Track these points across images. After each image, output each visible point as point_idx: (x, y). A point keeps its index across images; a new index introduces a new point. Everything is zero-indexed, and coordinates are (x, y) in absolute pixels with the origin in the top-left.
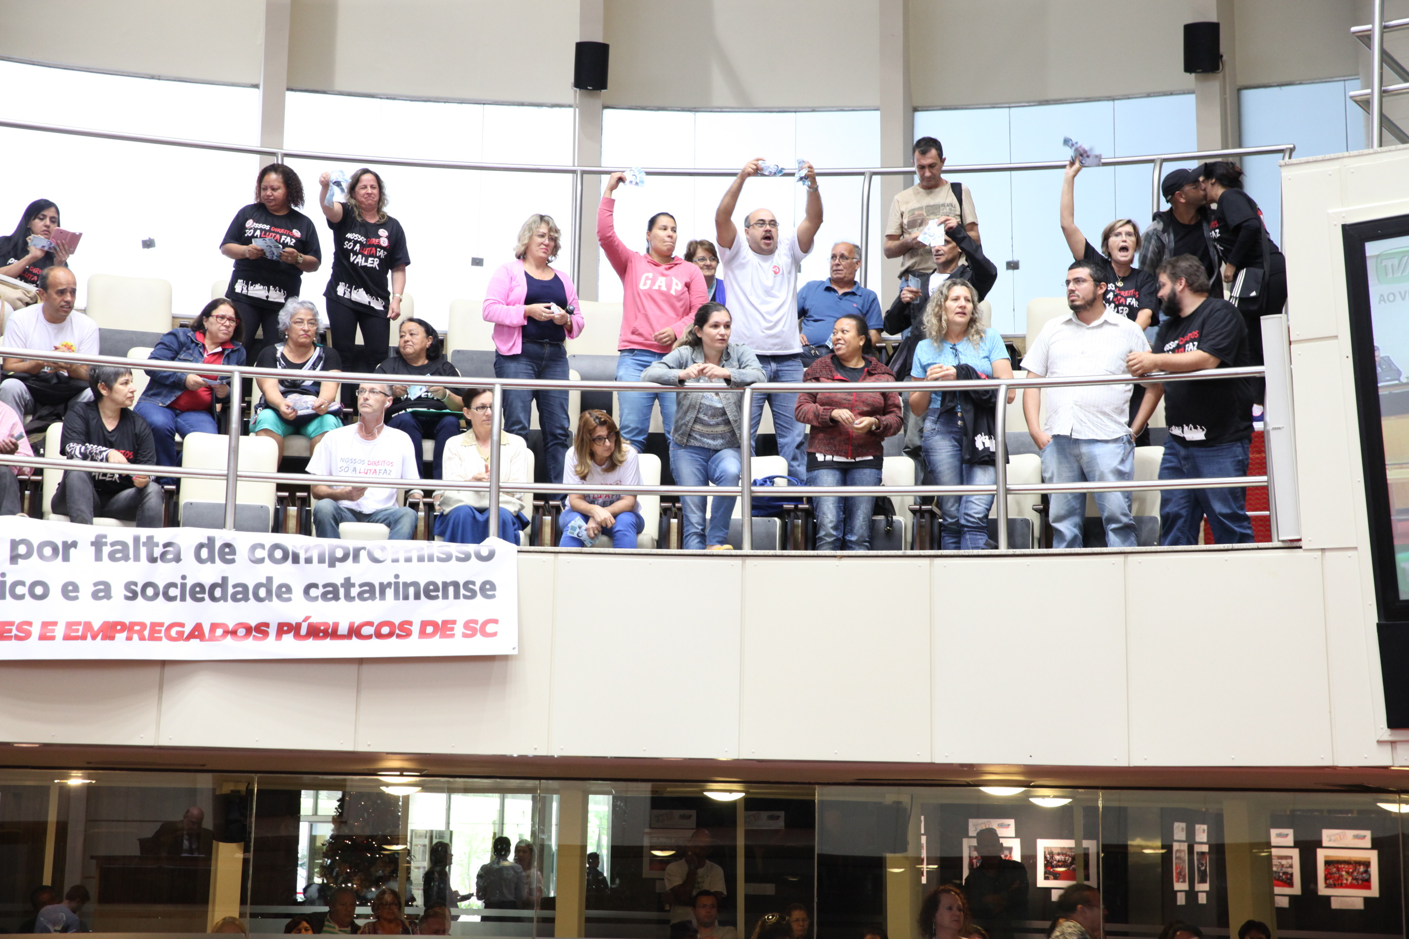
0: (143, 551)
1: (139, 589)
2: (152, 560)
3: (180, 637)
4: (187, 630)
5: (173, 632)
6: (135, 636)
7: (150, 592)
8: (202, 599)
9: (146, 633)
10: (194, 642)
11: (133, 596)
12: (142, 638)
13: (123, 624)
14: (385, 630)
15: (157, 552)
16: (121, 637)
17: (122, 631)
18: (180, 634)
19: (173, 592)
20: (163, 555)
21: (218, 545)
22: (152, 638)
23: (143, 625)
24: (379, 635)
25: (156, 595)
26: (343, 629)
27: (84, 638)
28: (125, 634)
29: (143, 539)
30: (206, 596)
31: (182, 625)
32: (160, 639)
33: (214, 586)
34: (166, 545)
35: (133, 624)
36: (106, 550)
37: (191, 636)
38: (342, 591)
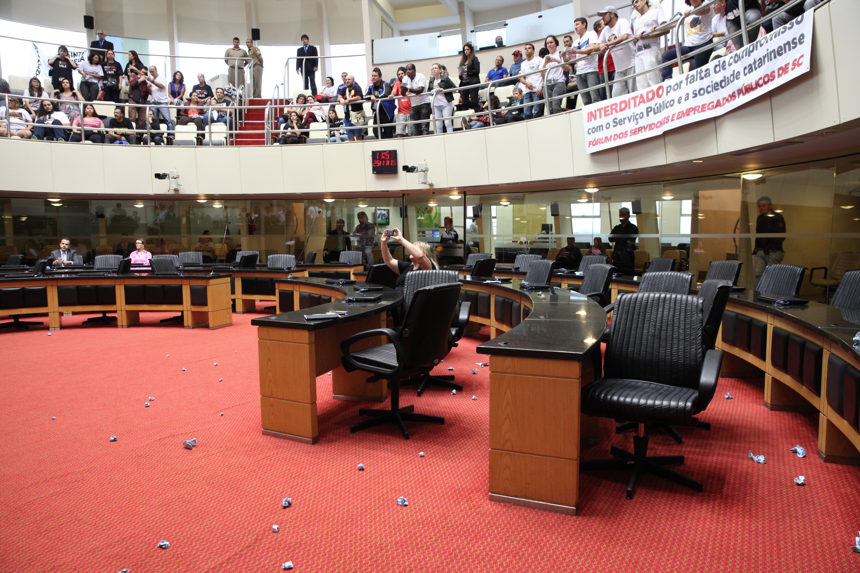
0: (699, 75)
1: (697, 92)
2: (702, 78)
3: (713, 107)
4: (715, 104)
5: (710, 107)
6: (696, 112)
7: (702, 92)
8: (718, 89)
9: (700, 110)
10: (718, 108)
11: (696, 95)
12: (699, 112)
13: (692, 108)
14: (766, 79)
15: (703, 75)
16: (692, 113)
17: (692, 111)
18: (713, 106)
19: (710, 89)
20: (705, 75)
21: (721, 63)
22: (702, 111)
23: (699, 106)
24: (765, 83)
25: (704, 93)
26: (754, 86)
27: (681, 117)
28: (693, 112)
29: (699, 71)
30: (719, 87)
31: (713, 102)
32: (705, 111)
33: (721, 82)
34: (706, 71)
35: (696, 107)
36: (689, 80)
37: (717, 106)
38: (753, 66)
